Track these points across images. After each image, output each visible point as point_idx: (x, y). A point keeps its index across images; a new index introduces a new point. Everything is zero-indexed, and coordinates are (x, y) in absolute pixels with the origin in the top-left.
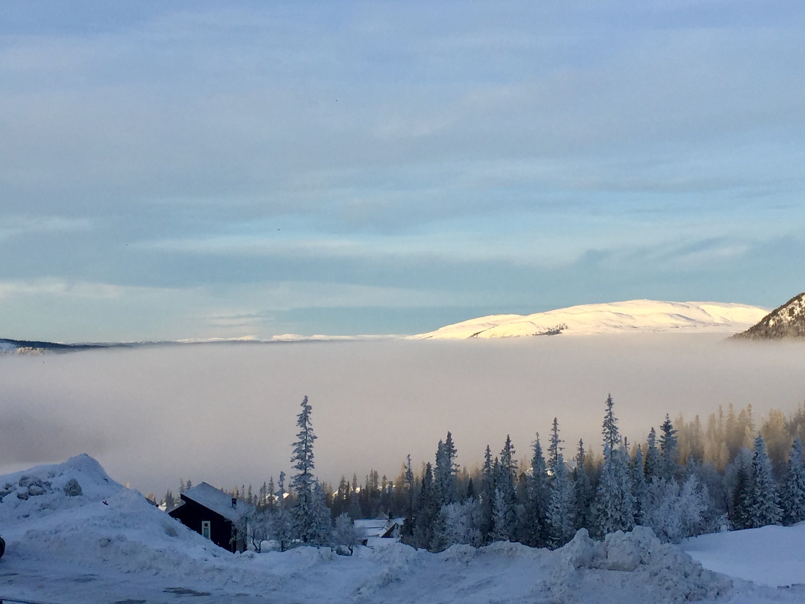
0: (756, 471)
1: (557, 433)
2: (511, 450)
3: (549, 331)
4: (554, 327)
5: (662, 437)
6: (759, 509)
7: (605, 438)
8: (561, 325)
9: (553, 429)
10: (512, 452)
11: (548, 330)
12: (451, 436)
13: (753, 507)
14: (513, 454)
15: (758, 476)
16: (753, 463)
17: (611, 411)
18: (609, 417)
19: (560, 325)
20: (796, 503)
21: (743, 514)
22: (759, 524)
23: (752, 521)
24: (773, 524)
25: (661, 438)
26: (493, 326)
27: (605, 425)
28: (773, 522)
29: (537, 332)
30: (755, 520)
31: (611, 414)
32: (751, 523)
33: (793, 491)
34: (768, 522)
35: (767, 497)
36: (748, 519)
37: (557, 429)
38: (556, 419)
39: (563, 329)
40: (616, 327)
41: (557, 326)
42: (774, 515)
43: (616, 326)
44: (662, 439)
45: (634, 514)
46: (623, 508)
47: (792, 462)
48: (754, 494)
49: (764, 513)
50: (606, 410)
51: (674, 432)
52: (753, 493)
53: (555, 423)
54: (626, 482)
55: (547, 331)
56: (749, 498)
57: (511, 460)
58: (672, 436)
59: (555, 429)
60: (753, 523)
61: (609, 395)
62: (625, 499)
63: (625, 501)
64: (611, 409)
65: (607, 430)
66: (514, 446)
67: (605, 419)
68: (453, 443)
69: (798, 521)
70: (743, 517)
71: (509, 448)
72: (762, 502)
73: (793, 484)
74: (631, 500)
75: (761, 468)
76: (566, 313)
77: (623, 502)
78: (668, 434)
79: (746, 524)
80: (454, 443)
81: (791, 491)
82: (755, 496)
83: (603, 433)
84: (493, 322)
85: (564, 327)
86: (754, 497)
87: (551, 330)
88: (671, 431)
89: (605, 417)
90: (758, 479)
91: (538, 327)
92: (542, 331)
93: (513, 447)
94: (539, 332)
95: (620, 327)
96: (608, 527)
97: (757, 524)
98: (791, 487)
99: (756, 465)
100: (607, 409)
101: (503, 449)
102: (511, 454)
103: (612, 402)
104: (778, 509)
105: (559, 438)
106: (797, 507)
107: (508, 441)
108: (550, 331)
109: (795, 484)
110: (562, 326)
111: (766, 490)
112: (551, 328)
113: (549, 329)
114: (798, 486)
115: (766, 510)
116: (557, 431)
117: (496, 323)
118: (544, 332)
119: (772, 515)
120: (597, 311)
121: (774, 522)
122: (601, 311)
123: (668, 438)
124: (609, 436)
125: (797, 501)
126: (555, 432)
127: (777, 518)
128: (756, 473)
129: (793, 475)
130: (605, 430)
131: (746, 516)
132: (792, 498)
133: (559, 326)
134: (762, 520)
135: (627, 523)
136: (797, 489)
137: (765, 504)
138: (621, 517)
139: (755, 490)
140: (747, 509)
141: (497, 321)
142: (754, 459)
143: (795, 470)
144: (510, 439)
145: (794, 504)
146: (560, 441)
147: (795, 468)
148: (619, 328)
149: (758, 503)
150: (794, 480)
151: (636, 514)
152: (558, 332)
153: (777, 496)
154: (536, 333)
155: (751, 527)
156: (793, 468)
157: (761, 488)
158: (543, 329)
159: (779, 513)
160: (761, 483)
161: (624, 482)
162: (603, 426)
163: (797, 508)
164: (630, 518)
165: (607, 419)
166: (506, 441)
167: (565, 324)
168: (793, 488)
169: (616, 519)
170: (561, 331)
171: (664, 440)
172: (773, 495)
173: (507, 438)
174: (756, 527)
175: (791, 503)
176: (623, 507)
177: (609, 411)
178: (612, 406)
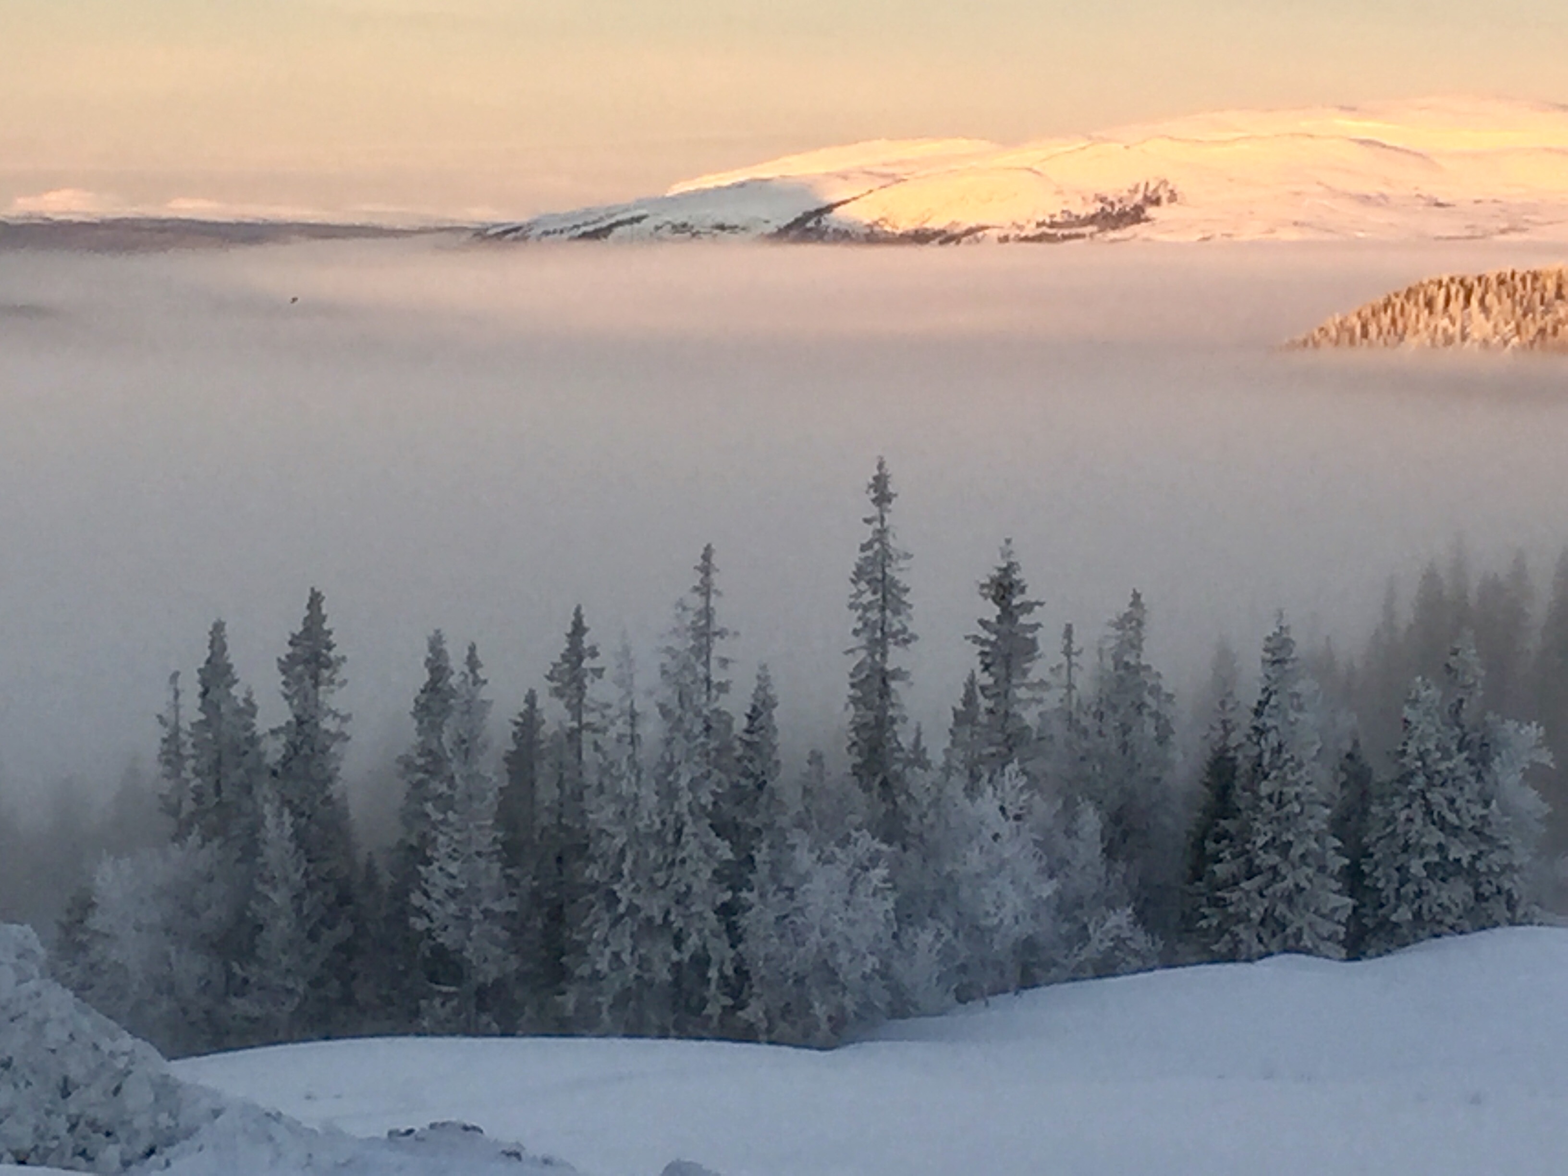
0: (1260, 755)
1: (712, 604)
2: (587, 663)
3: (1103, 209)
4: (1125, 194)
5: (984, 623)
6: (1262, 895)
7: (859, 625)
8: (1152, 187)
9: (696, 589)
10: (593, 670)
11: (1099, 205)
12: (324, 605)
13: (1242, 889)
14: (592, 681)
15: (1266, 776)
16: (1256, 728)
17: (886, 523)
18: (877, 546)
19: (1147, 184)
20: (1414, 875)
21: (1205, 910)
22: (1258, 948)
23: (1234, 935)
24: (1308, 952)
25: (980, 628)
26: (883, 182)
27: (860, 573)
28: (1307, 942)
29: (1058, 212)
30: (1244, 935)
31: (882, 532)
32: (1231, 945)
33: (1406, 833)
34: (1291, 942)
35: (1295, 852)
36: (1221, 930)
37: (714, 588)
38: (708, 548)
39: (1157, 202)
40: (1366, 199)
41: (1136, 191)
42: (1314, 918)
43: (1368, 198)
44: (984, 634)
45: (718, 903)
46: (679, 880)
47: (1414, 724)
48: (1248, 842)
49: (1281, 909)
50: (867, 521)
51: (1028, 607)
52: (1246, 835)
53: (706, 568)
54: (693, 785)
55: (1094, 208)
56: (1231, 853)
57: (585, 701)
58: (1024, 619)
59: (705, 589)
60: (1236, 946)
61: (880, 466)
62: (683, 849)
63: (684, 854)
64: (886, 515)
65: (868, 597)
66: (598, 650)
67: (863, 555)
68: (330, 633)
69: (1418, 940)
70: (1203, 923)
71: (581, 659)
72: (1274, 868)
73: (1409, 806)
74: (708, 849)
75: (1280, 746)
76: (1171, 138)
77: (679, 858)
78: (1008, 614)
79: (1215, 948)
80: (334, 632)
81: (1400, 830)
82: (1248, 846)
83: (851, 606)
84: (885, 165)
85: (1165, 196)
86: (1248, 852)
87: (1112, 204)
88: (1016, 602)
89: (863, 548)
90: (1265, 788)
91: (1059, 192)
92: (1075, 212)
93: (594, 654)
94: (1063, 212)
95: (1381, 201)
96: (616, 949)
97: (1250, 948)
98: (1402, 816)
99: (1260, 731)
100: (868, 516)
101: (558, 659)
102: (587, 681)
103: (891, 489)
104: (1333, 896)
105: (718, 623)
106: (1416, 889)
107: (578, 629)
108: (1109, 209)
109: (1415, 806)
110: (1156, 190)
111: (1293, 829)
112: (1111, 198)
113: (1103, 200)
114: (1429, 812)
115: (1289, 900)
116: (713, 596)
117: (898, 170)
118: (1083, 215)
119: (1311, 916)
120: (1292, 135)
121: (1310, 945)
122: (1311, 136)
123: (1005, 627)
124: (874, 615)
125: (1416, 867)
126: (704, 598)
127: (1326, 928)
128: (1260, 765)
129: (1412, 774)
130: (861, 593)
131: (1215, 922)
132: (1402, 858)
133: (1142, 188)
134: (1274, 935)
135: (690, 935)
136: (1425, 825)
137: (1284, 878)
138: (667, 913)
139: (1251, 828)
140: (1219, 894)
141: (901, 163)
142: (1258, 713)
143: (1421, 756)
144: (586, 623)
145: (1409, 880)
146: (721, 633)
147: (1422, 748)
148: (1379, 205)
149: (1260, 873)
150: (1412, 794)
151: (724, 905)
152: (1136, 215)
153: (1336, 849)
154: (1052, 216)
155: (1231, 957)
156: (1411, 749)
157: (1278, 819)
158: (1079, 201)
159: (1335, 910)
160: (1276, 799)
161: (684, 782)
162: (853, 581)
163: (1420, 894)
164: (701, 916)
165: (870, 553)
166: (569, 629)
167: (1165, 182)
168: (1410, 820)
169: (650, 920)
170: (1151, 211)
171: (993, 638)
172: (1315, 846)
173: (573, 618)
174: (1249, 960)
175: (1396, 875)
176: (674, 879)
177: (876, 524)
178: (890, 507)
